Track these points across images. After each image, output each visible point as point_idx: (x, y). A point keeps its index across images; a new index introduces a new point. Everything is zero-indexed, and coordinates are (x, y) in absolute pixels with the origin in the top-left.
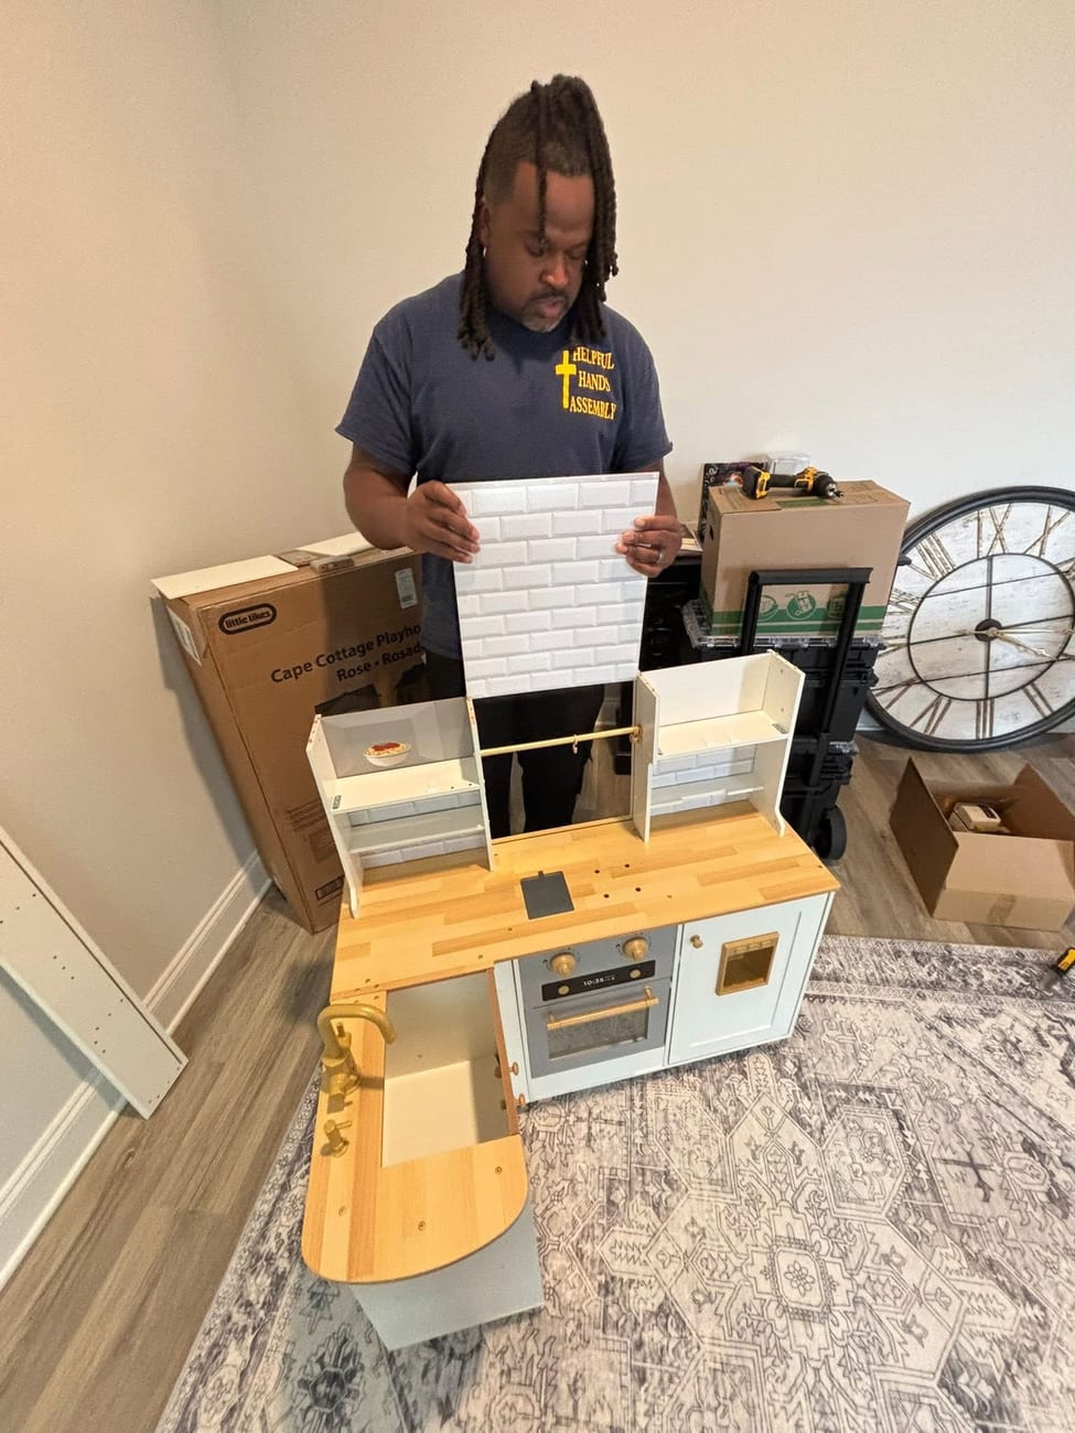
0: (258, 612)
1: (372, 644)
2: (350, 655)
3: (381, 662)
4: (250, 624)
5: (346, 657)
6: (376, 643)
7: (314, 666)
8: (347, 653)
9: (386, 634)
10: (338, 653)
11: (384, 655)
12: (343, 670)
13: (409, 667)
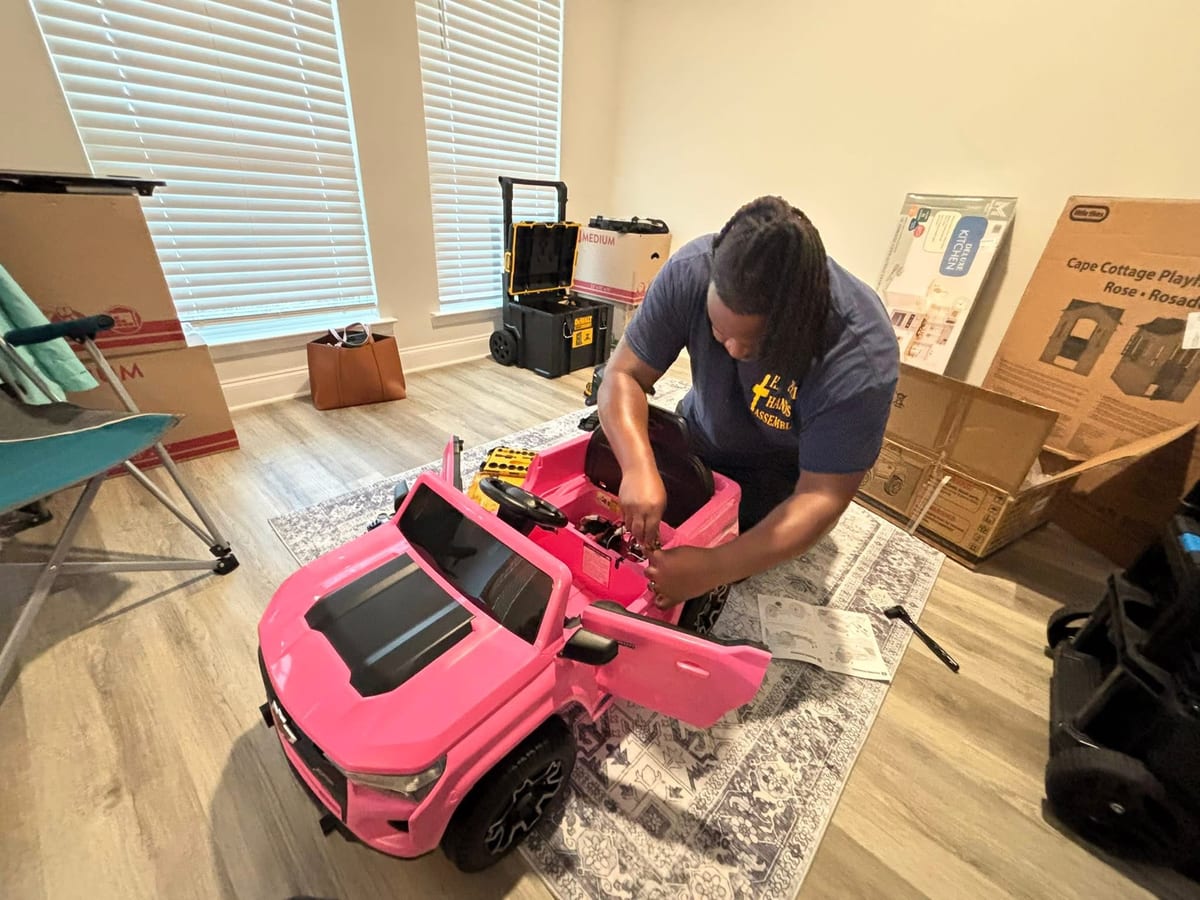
0: (1098, 210)
1: (1154, 274)
2: (1129, 275)
3: (1147, 296)
4: (1087, 217)
5: (1125, 274)
6: (1158, 276)
7: (1098, 269)
8: (1128, 272)
9: (1175, 273)
10: (1121, 268)
11: (1155, 291)
12: (1113, 284)
13: (1168, 316)
